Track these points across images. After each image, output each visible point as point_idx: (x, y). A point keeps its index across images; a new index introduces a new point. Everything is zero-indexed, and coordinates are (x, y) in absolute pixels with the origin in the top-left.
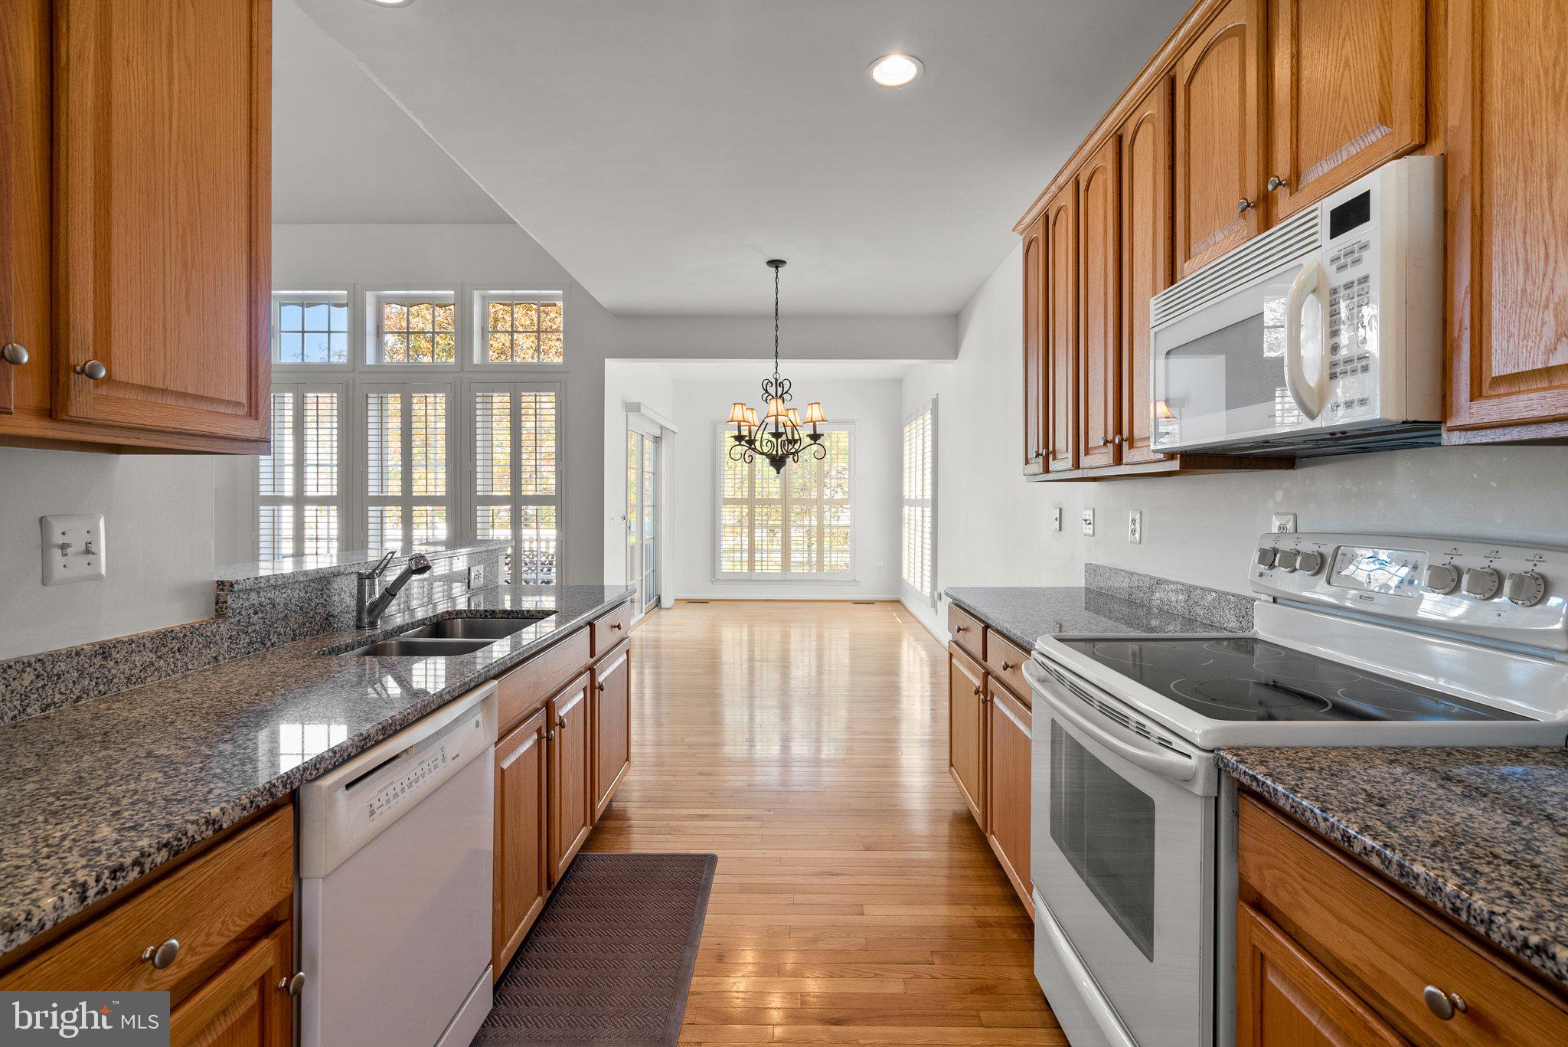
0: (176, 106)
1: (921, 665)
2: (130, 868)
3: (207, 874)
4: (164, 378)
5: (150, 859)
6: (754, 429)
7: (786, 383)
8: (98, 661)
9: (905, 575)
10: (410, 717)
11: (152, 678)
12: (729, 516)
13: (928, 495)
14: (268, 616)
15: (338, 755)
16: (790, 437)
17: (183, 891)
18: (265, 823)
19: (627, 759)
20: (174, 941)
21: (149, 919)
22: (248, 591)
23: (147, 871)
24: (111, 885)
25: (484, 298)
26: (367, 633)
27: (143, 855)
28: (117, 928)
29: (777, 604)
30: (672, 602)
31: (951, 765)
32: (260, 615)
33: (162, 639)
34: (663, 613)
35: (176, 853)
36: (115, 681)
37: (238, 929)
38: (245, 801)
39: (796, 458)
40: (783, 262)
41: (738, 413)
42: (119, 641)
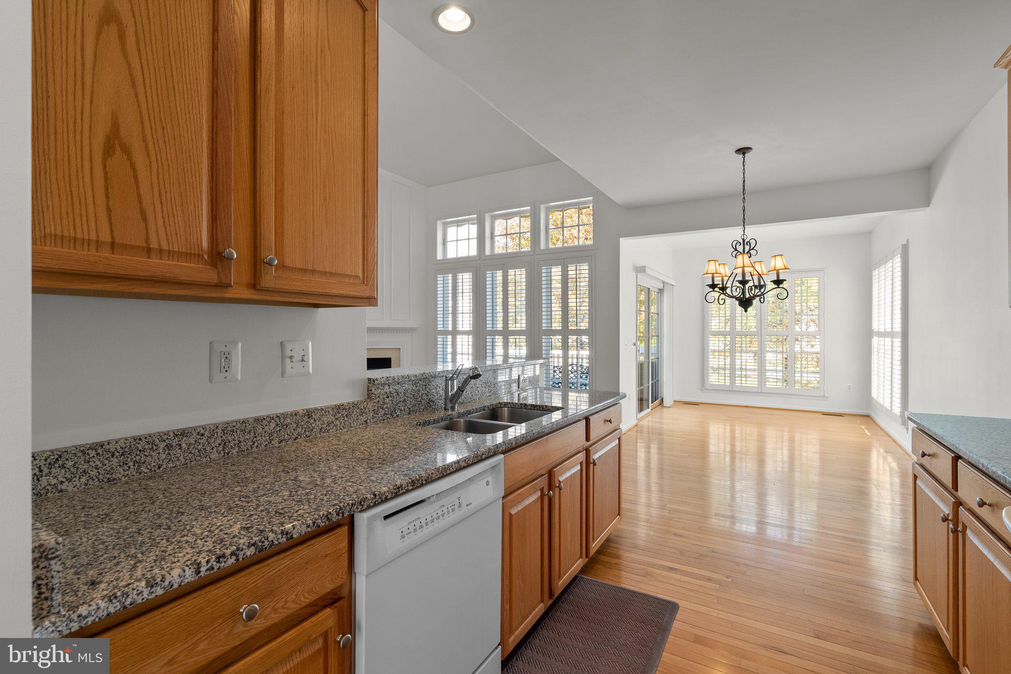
0: (320, 109)
1: (891, 475)
2: (229, 557)
3: (285, 564)
4: (313, 264)
5: (243, 552)
6: (726, 279)
7: (753, 243)
8: (306, 419)
9: (874, 394)
10: (434, 476)
11: (333, 430)
12: (715, 343)
13: (898, 327)
14: (395, 399)
15: (377, 497)
16: (756, 283)
17: (268, 573)
18: (327, 536)
19: (619, 514)
20: (256, 606)
21: (245, 588)
22: (383, 385)
23: (241, 559)
24: (216, 566)
25: (547, 208)
26: (450, 412)
27: (238, 549)
28: (223, 591)
29: (755, 410)
30: (672, 403)
31: (916, 579)
32: (390, 398)
33: (338, 408)
34: (665, 410)
35: (260, 551)
36: (314, 430)
37: (307, 600)
38: (310, 522)
39: (762, 300)
40: (749, 149)
41: (712, 267)
42: (316, 409)
